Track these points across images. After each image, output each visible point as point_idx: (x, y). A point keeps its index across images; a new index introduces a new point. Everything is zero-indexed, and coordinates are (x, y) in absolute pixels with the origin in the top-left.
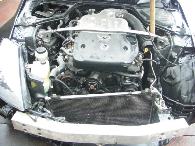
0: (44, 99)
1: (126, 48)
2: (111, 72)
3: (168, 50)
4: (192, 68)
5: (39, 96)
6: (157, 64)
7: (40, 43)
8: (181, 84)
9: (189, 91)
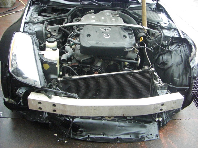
0: (56, 79)
1: (125, 37)
2: (113, 59)
3: (160, 40)
4: (180, 55)
5: (53, 76)
6: (151, 51)
7: (49, 35)
8: (173, 68)
9: (180, 74)
